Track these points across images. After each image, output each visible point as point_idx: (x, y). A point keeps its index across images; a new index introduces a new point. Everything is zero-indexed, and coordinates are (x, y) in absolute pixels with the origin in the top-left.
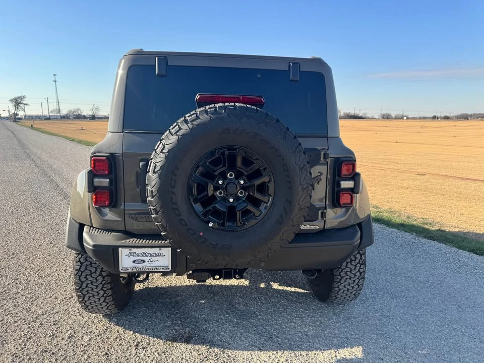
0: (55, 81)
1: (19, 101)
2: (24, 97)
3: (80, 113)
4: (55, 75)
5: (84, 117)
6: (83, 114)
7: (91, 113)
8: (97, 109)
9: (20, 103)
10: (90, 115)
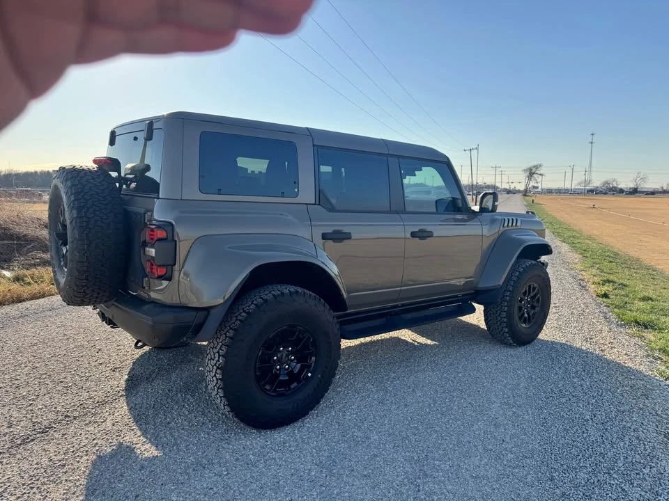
0: (592, 143)
1: (534, 170)
2: (540, 166)
3: (615, 185)
4: (593, 134)
5: (621, 191)
6: (619, 187)
7: (632, 185)
8: (643, 179)
9: (534, 173)
10: (630, 188)
